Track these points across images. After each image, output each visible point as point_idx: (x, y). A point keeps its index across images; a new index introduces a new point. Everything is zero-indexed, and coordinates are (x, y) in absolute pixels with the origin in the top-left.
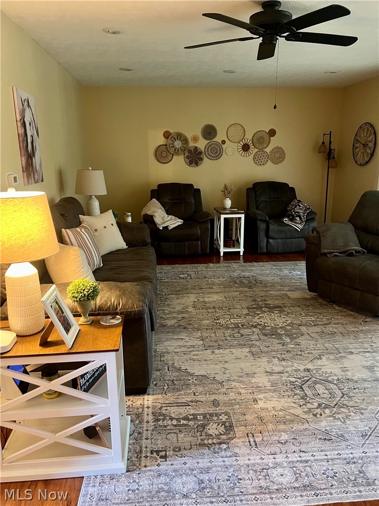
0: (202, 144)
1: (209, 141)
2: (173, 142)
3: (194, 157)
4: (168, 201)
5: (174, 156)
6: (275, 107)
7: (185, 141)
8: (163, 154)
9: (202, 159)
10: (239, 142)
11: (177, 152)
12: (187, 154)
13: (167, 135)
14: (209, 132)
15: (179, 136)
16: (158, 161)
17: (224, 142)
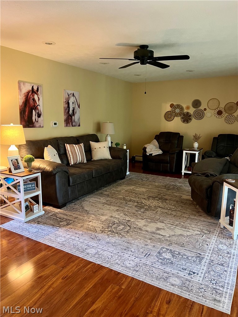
0: (192, 111)
1: (196, 109)
2: (175, 109)
3: (187, 118)
4: (163, 141)
5: (175, 117)
6: (145, 93)
7: (182, 109)
8: (169, 116)
9: (191, 119)
10: (215, 109)
11: (177, 115)
12: (182, 116)
13: (172, 106)
14: (197, 103)
15: (179, 106)
16: (166, 120)
17: (205, 109)
